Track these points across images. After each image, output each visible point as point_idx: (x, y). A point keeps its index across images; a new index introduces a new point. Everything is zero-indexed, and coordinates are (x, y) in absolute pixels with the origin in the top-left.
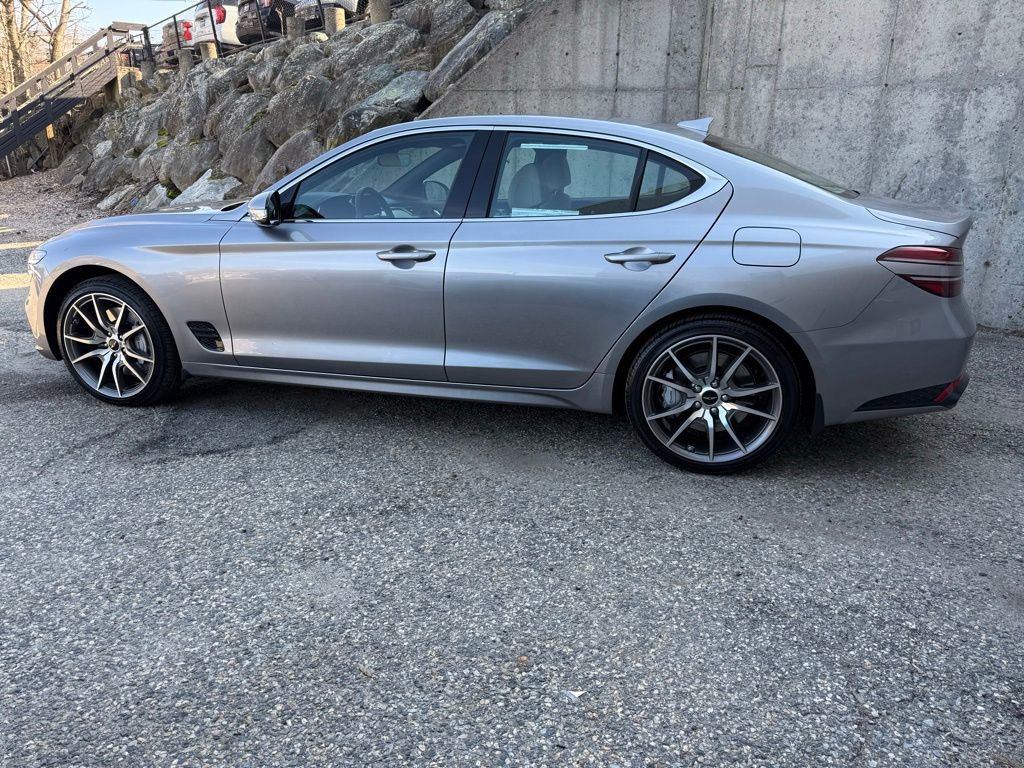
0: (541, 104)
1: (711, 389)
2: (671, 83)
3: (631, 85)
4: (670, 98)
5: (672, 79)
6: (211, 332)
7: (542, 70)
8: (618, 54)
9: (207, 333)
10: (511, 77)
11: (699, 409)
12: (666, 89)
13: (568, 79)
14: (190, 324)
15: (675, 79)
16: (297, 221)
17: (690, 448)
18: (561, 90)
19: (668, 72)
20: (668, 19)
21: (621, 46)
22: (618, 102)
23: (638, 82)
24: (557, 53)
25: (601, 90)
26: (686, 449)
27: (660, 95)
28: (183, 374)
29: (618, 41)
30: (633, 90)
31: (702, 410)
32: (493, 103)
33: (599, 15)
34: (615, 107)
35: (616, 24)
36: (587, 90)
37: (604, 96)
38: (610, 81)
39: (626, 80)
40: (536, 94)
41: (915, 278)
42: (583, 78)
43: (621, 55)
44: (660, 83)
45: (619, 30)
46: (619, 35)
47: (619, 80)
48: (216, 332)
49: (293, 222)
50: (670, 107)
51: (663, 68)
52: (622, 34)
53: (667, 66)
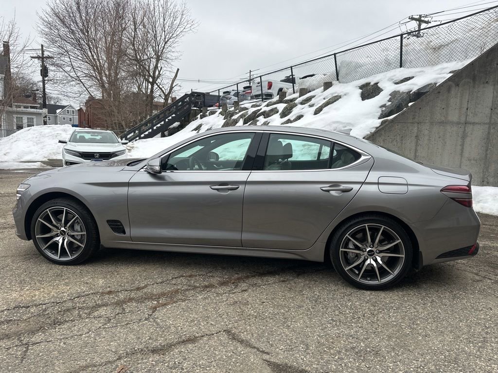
0: (430, 128)
1: (370, 249)
2: (493, 121)
3: (473, 121)
4: (492, 127)
5: (493, 120)
6: (119, 225)
7: (431, 115)
8: (467, 109)
9: (116, 225)
10: (417, 117)
11: (367, 259)
12: (490, 123)
13: (443, 119)
14: (108, 221)
15: (495, 119)
16: (167, 171)
17: (368, 279)
18: (440, 123)
19: (491, 116)
20: (492, 95)
21: (469, 106)
22: (466, 128)
23: (477, 120)
24: (439, 108)
25: (458, 123)
26: (367, 280)
27: (487, 126)
28: (100, 247)
29: (468, 104)
30: (474, 124)
31: (369, 260)
32: (408, 128)
33: (459, 94)
34: (465, 130)
35: (467, 97)
36: (452, 123)
37: (460, 126)
38: (463, 119)
39: (471, 119)
40: (428, 124)
41: (457, 199)
42: (450, 118)
43: (468, 109)
44: (488, 121)
45: (468, 99)
46: (468, 101)
47: (467, 119)
48: (122, 225)
49: (166, 172)
50: (492, 131)
51: (489, 115)
52: (470, 101)
53: (491, 114)
